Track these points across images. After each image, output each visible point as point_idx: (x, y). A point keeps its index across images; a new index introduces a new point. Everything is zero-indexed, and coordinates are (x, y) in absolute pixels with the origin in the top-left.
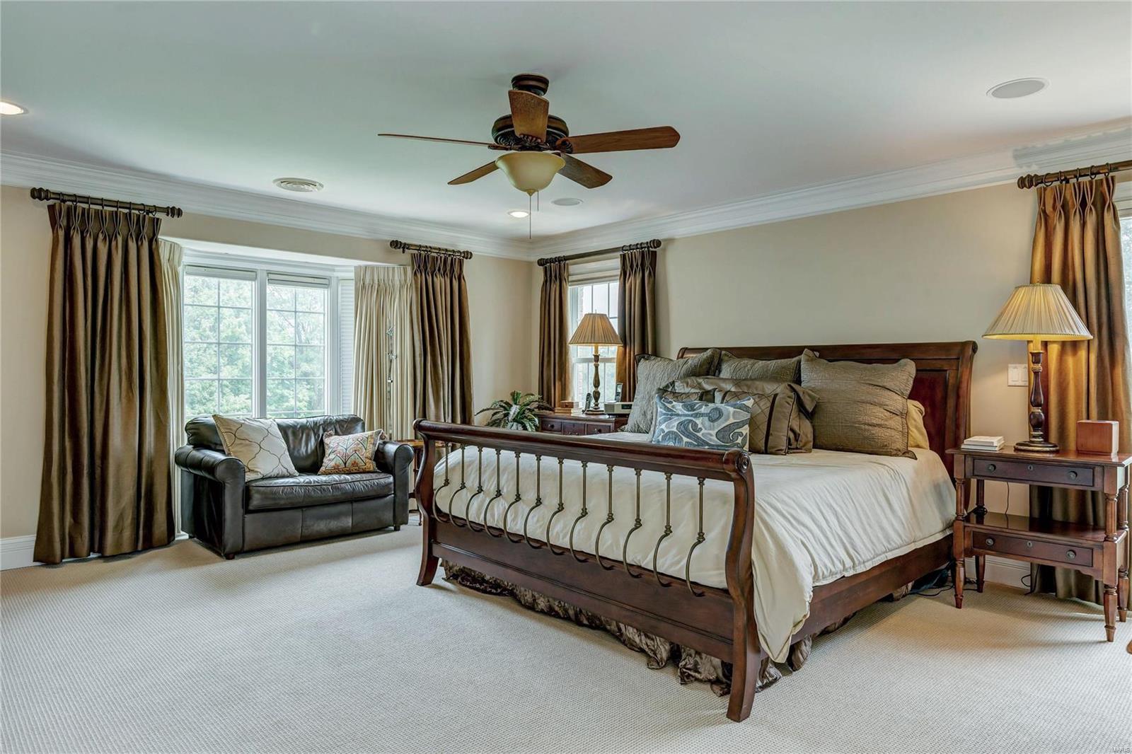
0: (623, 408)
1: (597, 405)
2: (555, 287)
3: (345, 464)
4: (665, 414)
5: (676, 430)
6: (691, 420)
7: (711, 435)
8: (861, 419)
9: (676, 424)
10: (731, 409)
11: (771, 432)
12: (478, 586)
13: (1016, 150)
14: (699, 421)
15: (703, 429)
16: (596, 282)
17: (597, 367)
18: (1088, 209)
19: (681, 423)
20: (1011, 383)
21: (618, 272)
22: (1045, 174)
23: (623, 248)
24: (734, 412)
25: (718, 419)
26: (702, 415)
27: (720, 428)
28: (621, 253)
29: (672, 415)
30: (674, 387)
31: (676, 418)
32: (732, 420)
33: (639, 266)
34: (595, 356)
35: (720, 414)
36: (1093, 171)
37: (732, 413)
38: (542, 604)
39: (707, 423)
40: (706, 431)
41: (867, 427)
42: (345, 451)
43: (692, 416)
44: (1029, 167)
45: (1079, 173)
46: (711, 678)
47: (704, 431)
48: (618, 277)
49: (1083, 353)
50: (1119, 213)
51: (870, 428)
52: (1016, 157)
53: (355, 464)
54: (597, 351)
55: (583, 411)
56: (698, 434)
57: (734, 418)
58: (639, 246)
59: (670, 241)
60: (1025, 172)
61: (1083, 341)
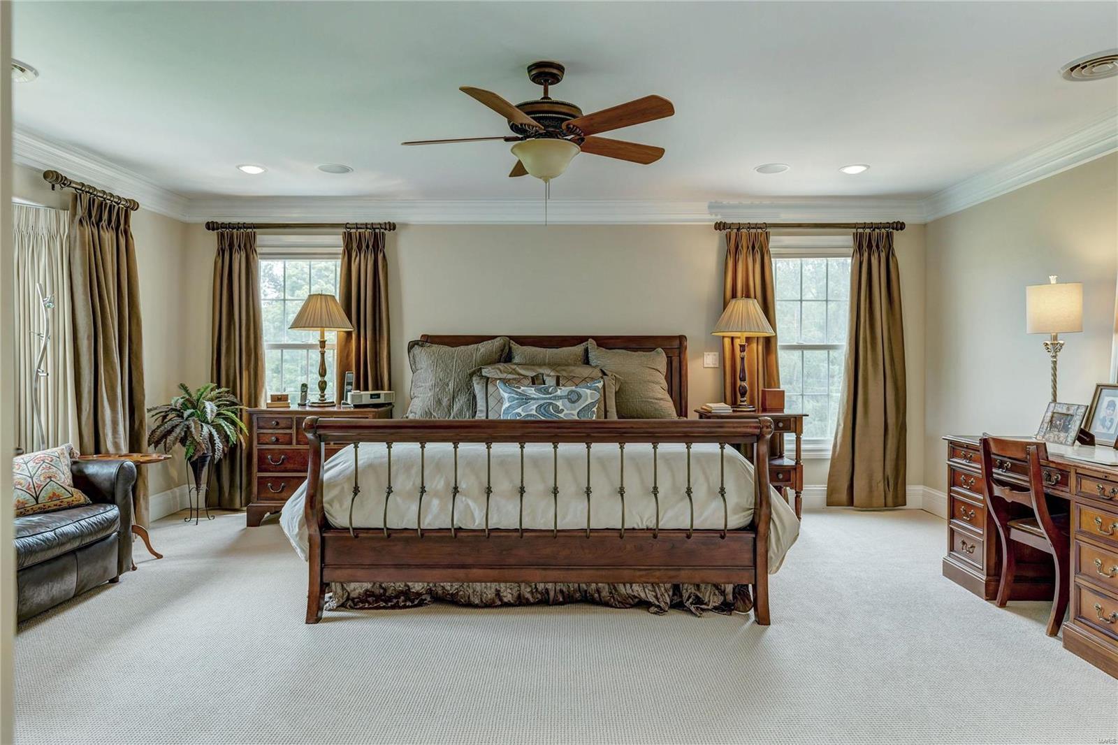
0: (371, 398)
1: (323, 396)
2: (239, 258)
3: (37, 499)
4: (517, 399)
5: (535, 413)
6: (552, 403)
7: (574, 415)
8: (651, 395)
9: (534, 407)
10: (588, 391)
11: (608, 409)
12: (382, 604)
13: (711, 203)
14: (559, 403)
15: (565, 410)
16: (290, 259)
17: (323, 354)
18: (755, 250)
19: (541, 406)
20: (705, 366)
21: (341, 250)
22: (731, 222)
23: (346, 226)
24: (591, 393)
25: (578, 400)
26: (560, 398)
27: (580, 408)
28: (345, 230)
29: (529, 399)
30: (481, 372)
31: (532, 402)
32: (589, 401)
33: (371, 247)
34: (321, 342)
35: (579, 396)
36: (756, 226)
37: (589, 394)
38: (508, 597)
39: (568, 404)
40: (568, 412)
41: (656, 401)
42: (30, 480)
43: (550, 399)
44: (716, 215)
45: (750, 226)
46: (717, 605)
47: (565, 412)
48: (341, 256)
49: (754, 345)
50: (772, 256)
51: (658, 401)
52: (710, 207)
53: (54, 496)
54: (322, 335)
55: (299, 405)
56: (559, 415)
57: (592, 399)
58: (369, 226)
59: (405, 225)
60: (719, 219)
61: (754, 338)
